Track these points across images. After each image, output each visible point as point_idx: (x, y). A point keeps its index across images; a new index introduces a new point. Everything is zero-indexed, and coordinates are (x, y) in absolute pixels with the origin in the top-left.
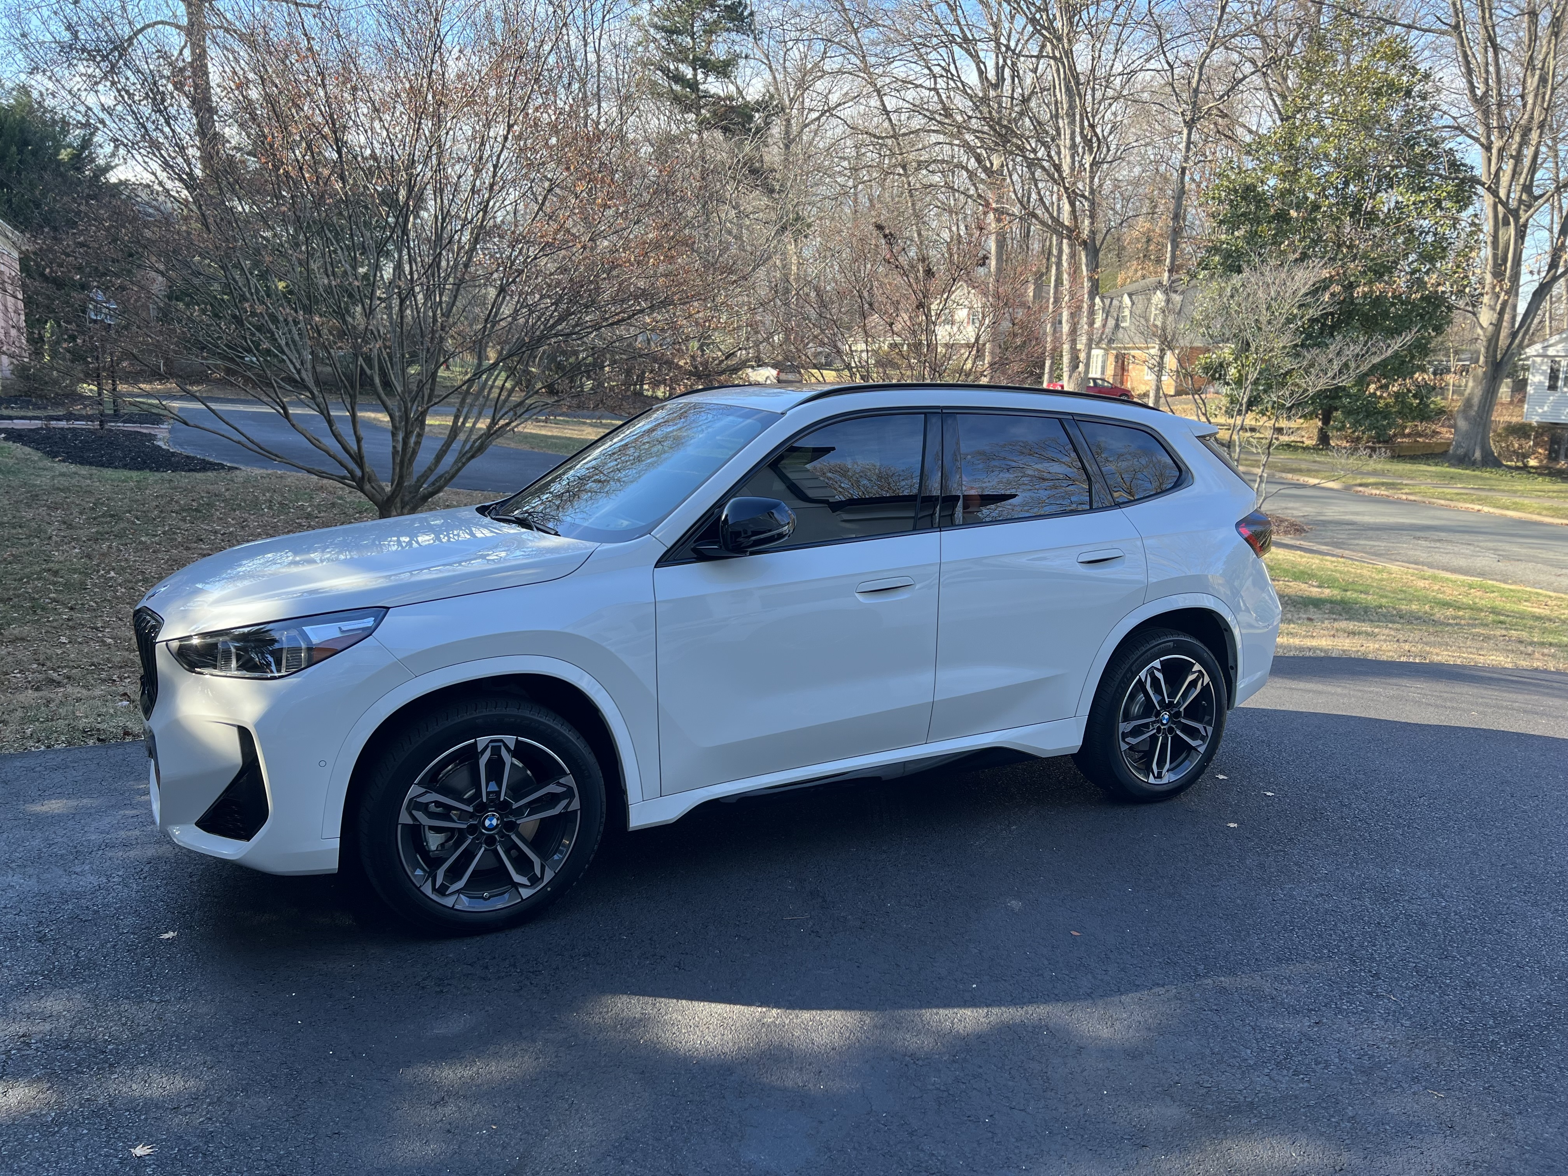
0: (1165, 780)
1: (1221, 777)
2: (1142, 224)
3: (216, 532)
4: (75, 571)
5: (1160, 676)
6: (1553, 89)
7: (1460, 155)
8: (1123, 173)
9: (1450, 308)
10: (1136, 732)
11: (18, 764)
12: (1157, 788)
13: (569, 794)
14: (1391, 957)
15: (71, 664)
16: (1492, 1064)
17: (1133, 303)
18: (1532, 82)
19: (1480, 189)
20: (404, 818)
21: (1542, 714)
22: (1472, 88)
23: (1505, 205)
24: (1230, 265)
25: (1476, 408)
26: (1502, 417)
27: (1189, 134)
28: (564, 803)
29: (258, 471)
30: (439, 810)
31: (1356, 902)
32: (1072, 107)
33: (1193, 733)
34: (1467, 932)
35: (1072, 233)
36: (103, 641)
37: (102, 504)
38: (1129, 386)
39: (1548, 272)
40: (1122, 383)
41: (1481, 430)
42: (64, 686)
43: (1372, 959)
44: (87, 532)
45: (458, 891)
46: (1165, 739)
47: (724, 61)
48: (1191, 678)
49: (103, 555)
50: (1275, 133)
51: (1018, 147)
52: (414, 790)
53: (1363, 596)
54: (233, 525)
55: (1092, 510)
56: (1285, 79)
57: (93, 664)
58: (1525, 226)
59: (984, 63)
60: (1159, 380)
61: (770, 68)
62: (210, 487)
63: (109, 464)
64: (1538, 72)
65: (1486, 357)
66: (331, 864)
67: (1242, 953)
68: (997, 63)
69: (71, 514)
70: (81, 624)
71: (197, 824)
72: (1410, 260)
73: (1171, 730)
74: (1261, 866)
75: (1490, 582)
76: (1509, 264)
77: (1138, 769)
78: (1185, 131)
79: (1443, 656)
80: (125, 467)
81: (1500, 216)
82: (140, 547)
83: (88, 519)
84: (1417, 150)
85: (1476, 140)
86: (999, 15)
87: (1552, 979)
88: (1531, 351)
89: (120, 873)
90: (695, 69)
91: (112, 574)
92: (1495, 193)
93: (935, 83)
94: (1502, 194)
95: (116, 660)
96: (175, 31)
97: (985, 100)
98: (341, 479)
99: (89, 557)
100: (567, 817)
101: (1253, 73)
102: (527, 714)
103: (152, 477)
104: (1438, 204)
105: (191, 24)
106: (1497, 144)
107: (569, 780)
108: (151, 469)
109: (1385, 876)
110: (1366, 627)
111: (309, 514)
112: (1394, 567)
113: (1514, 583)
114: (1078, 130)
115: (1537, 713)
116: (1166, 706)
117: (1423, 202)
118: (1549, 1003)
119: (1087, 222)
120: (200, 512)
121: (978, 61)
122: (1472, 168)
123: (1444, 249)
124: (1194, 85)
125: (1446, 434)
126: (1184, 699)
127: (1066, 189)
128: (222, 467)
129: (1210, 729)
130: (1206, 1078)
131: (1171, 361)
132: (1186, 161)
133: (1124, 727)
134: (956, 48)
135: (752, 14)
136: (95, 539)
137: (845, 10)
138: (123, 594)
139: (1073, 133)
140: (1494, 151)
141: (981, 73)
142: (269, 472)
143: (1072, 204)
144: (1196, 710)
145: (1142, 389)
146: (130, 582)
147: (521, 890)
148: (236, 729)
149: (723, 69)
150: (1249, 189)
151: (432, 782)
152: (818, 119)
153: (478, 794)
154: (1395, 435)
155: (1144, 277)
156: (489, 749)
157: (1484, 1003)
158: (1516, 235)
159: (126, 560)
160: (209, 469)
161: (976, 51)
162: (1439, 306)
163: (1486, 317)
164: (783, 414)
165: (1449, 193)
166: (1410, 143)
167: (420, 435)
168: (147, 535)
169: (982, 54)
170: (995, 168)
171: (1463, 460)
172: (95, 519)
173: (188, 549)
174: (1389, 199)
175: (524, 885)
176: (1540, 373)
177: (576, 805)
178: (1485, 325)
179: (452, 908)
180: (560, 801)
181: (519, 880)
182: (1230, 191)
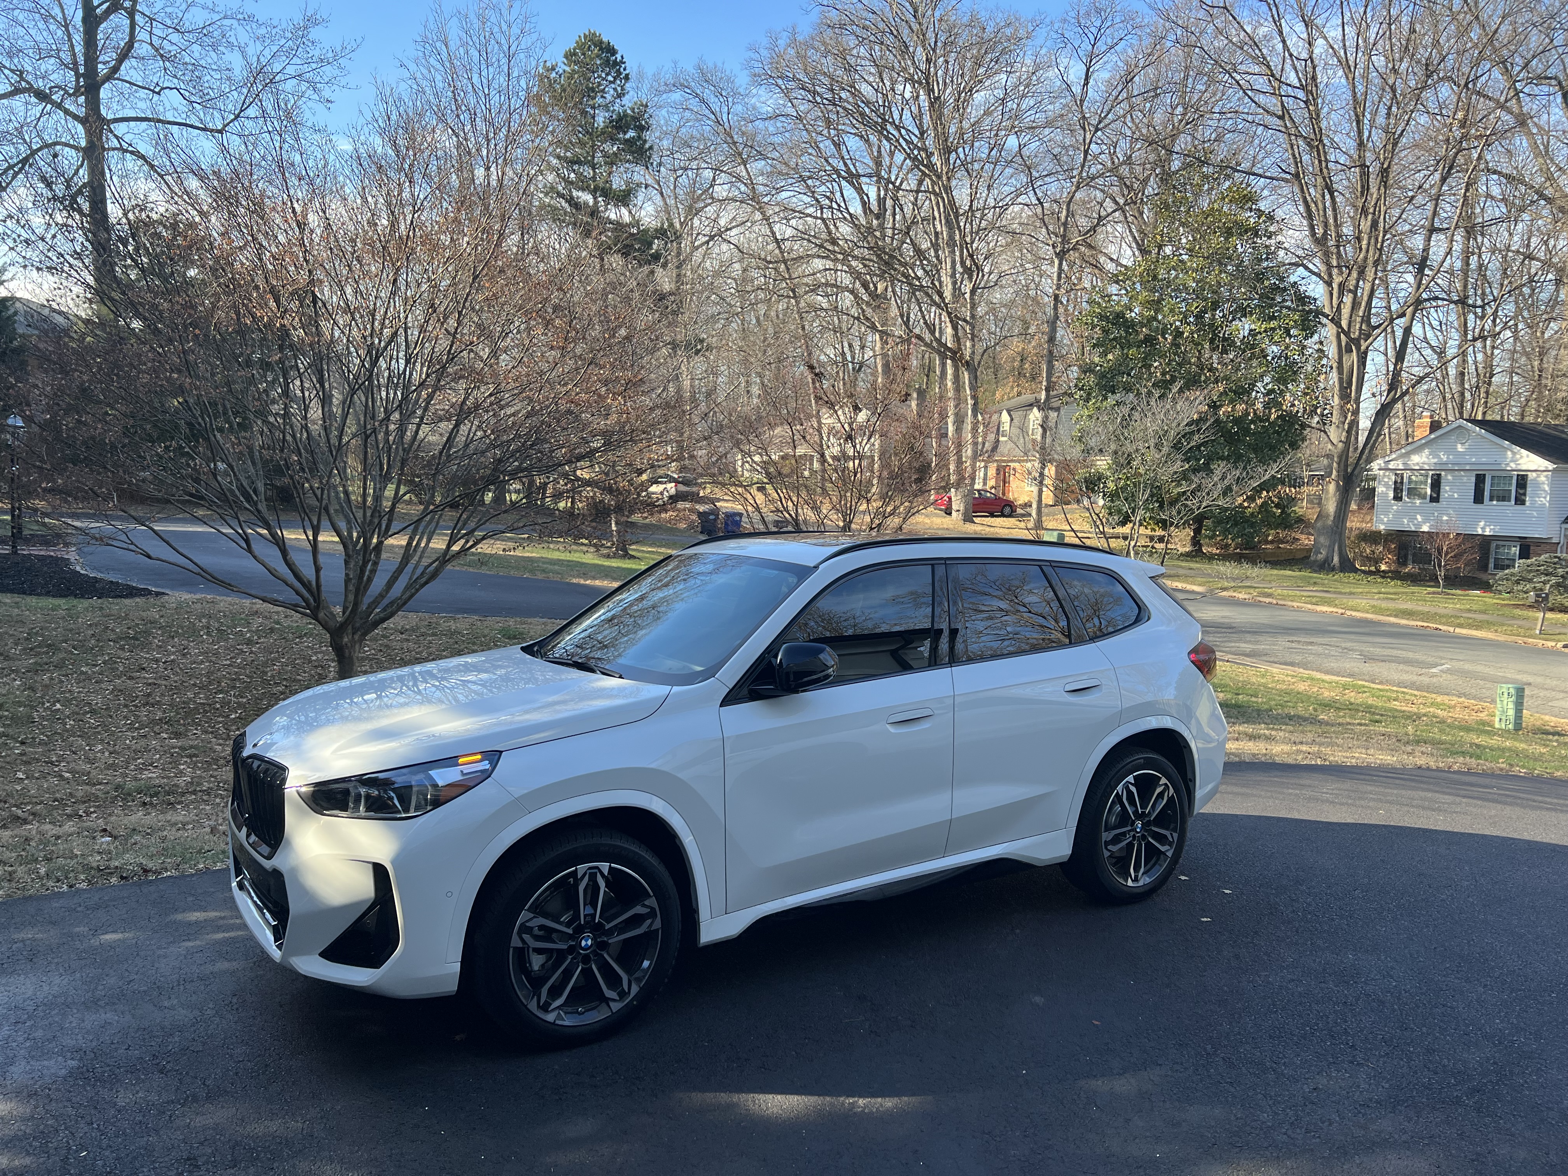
0: (1141, 883)
1: (1183, 878)
2: (1016, 345)
3: (157, 661)
4: (20, 704)
5: (1133, 789)
6: (1385, 232)
7: (1304, 288)
8: (997, 296)
9: (1303, 426)
10: (1116, 840)
11: (57, 905)
12: (1138, 891)
13: (652, 914)
14: (1361, 1031)
15: (34, 800)
16: (1460, 1114)
17: (1012, 420)
18: (1365, 225)
19: (1324, 320)
20: (515, 942)
21: (1439, 810)
22: (1312, 227)
23: (1347, 334)
24: (1106, 386)
25: (1332, 518)
26: (1355, 523)
27: (1060, 264)
28: (649, 921)
29: (186, 596)
30: (541, 933)
31: (1323, 985)
32: (951, 237)
33: (1162, 839)
34: (1418, 1007)
35: (956, 355)
36: (61, 776)
37: (37, 633)
38: (1011, 497)
39: (1389, 392)
40: (1004, 494)
41: (1337, 538)
42: (30, 823)
43: (1346, 1032)
44: (25, 663)
45: (558, 1008)
46: (1140, 846)
47: (624, 191)
48: (1159, 790)
49: (46, 686)
50: (1140, 266)
51: (903, 275)
52: (524, 916)
53: (1253, 699)
54: (174, 653)
55: (1071, 644)
56: (1141, 213)
57: (55, 800)
58: (1366, 353)
59: (867, 195)
60: (1040, 492)
61: (662, 194)
62: (144, 614)
63: (32, 592)
64: (1370, 217)
65: (1338, 472)
66: (452, 986)
67: (1239, 1033)
68: (879, 195)
69: (6, 645)
70: (34, 759)
71: (321, 955)
72: (1266, 381)
73: (1144, 837)
74: (1237, 957)
75: (1360, 683)
76: (1354, 388)
77: (1118, 874)
78: (1057, 262)
79: (1338, 756)
80: (48, 594)
81: (1343, 344)
82: (83, 677)
83: (24, 649)
84: (1266, 283)
85: (1318, 275)
86: (879, 152)
87: (1493, 1043)
88: (1375, 465)
89: (211, 1006)
90: (595, 198)
91: (58, 706)
92: (1338, 325)
93: (822, 213)
94: (1344, 324)
95: (80, 794)
96: (73, 152)
97: (870, 230)
98: (294, 607)
99: (32, 689)
100: (650, 935)
101: (1114, 211)
102: (618, 843)
103: (82, 604)
104: (1287, 331)
105: (90, 142)
106: (1337, 280)
107: (652, 902)
108: (76, 596)
109: (1342, 962)
110: (1262, 730)
111: (249, 639)
112: (1275, 670)
113: (1381, 683)
114: (958, 259)
115: (1434, 810)
116: (1139, 816)
117: (1273, 329)
118: (1495, 1063)
119: (968, 344)
120: (137, 639)
121: (860, 190)
122: (1315, 299)
123: (1295, 373)
124: (1063, 219)
125: (1306, 541)
126: (1155, 807)
127: (949, 314)
128: (149, 592)
129: (1175, 835)
130: (1237, 1139)
131: (1051, 471)
132: (1058, 288)
133: (1106, 836)
134: (844, 183)
135: (651, 148)
136: (35, 670)
137: (735, 143)
138: (73, 726)
139: (954, 262)
140: (1335, 286)
141: (865, 205)
142: (198, 596)
143: (955, 328)
144: (1163, 819)
145: (1022, 500)
146: (78, 714)
147: (612, 1004)
148: (371, 866)
149: (624, 198)
150: (1120, 315)
151: (538, 909)
152: (707, 242)
153: (576, 916)
154: (1259, 542)
155: (1019, 394)
156: (587, 876)
157: (1444, 1066)
158: (1358, 361)
159: (70, 691)
160: (136, 595)
161: (859, 184)
162: (1293, 424)
163: (1335, 434)
164: (816, 567)
165: (1295, 321)
166: (1260, 277)
167: (376, 564)
168: (87, 665)
169: (865, 188)
170: (879, 292)
171: (1324, 566)
172: (31, 649)
173: (131, 678)
174: (1244, 327)
175: (614, 1000)
176: (1386, 485)
177: (658, 924)
178: (1335, 442)
179: (554, 1023)
180: (645, 920)
181: (609, 994)
182: (1102, 317)
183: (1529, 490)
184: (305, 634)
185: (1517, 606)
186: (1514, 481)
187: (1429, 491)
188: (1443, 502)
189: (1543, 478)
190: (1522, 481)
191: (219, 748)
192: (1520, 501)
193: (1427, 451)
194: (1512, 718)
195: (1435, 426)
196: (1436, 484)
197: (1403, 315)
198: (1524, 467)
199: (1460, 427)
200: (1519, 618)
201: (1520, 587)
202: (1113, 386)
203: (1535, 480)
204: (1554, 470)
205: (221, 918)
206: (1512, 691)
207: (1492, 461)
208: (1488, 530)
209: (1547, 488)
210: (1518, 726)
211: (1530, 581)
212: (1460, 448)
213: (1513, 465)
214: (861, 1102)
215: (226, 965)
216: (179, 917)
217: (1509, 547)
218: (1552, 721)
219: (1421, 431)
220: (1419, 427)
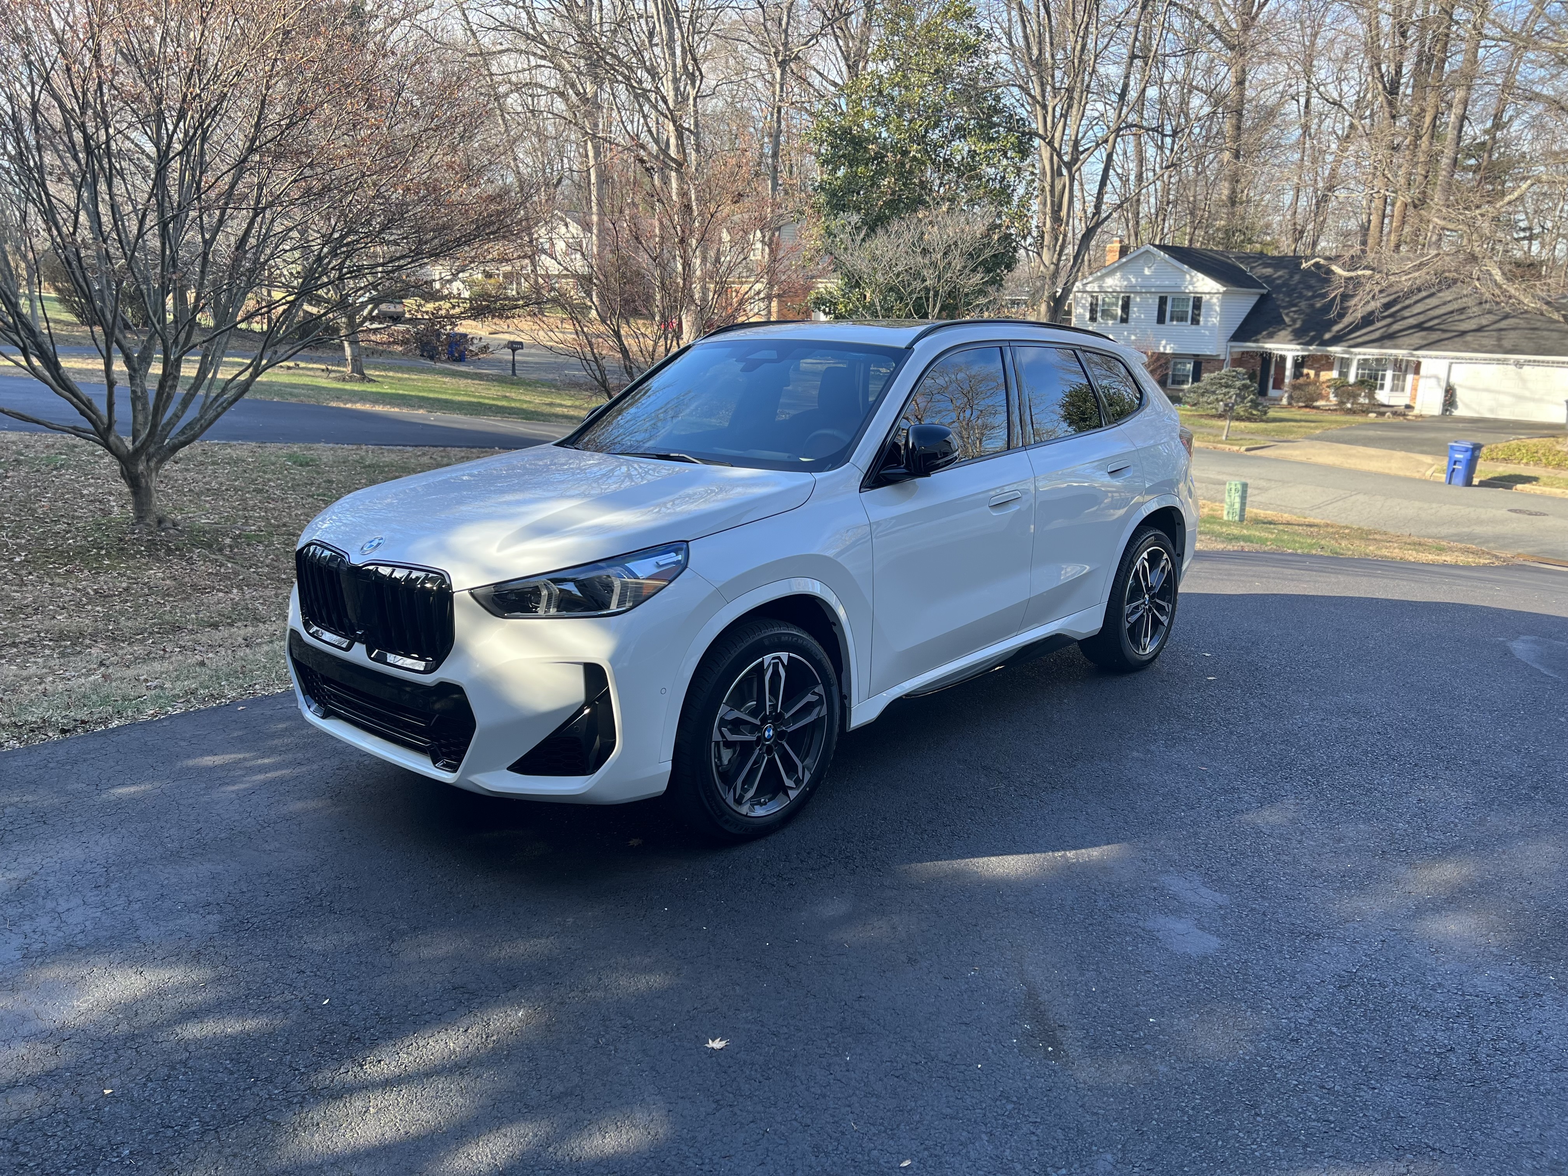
0: (1147, 651)
5: (1147, 564)
6: (1097, 55)
10: (1133, 613)
12: (1146, 658)
13: (820, 702)
17: (732, 238)
19: (1037, 142)
20: (716, 736)
23: (1059, 156)
24: (836, 204)
27: (785, 73)
28: (818, 708)
30: (735, 726)
32: (672, 37)
33: (1160, 608)
35: (680, 166)
45: (750, 799)
46: (1148, 617)
48: (1162, 565)
51: (623, 76)
52: (723, 709)
65: (1049, 293)
66: (662, 786)
71: (512, 769)
73: (1150, 609)
76: (1064, 211)
77: (1133, 644)
78: (780, 70)
81: (1056, 166)
84: (985, 104)
88: (1077, 288)
92: (1050, 145)
94: (1056, 146)
100: (819, 721)
104: (1005, 153)
107: (820, 690)
114: (679, 63)
116: (1149, 590)
117: (992, 151)
119: (693, 155)
123: (1009, 195)
124: (784, 26)
126: (1158, 583)
127: (672, 121)
129: (1171, 606)
133: (1127, 609)
140: (1050, 109)
143: (680, 138)
144: (1162, 592)
147: (790, 792)
148: (581, 667)
150: (847, 131)
151: (733, 702)
153: (763, 707)
156: (772, 666)
163: (1047, 256)
164: (910, 348)
165: (1012, 144)
166: (979, 97)
170: (589, 96)
174: (961, 148)
175: (791, 788)
176: (1084, 307)
177: (824, 712)
178: (1047, 263)
179: (746, 816)
180: (815, 707)
181: (788, 782)
182: (831, 132)
183: (1203, 310)
184: (62, 466)
185: (1201, 416)
186: (1191, 303)
187: (1119, 312)
188: (1132, 323)
189: (1215, 300)
190: (1198, 303)
191: (17, 595)
192: (1195, 321)
193: (1118, 275)
194: (1238, 511)
195: (1123, 251)
196: (1126, 307)
197: (1106, 141)
198: (1200, 290)
199: (1147, 251)
200: (1205, 426)
201: (1205, 399)
202: (844, 205)
203: (1208, 301)
204: (1224, 293)
205: (245, 759)
206: (1239, 487)
207: (1173, 284)
208: (1168, 347)
209: (1218, 309)
210: (1242, 518)
211: (1214, 393)
212: (1147, 272)
213: (1191, 288)
214: (1070, 854)
215: (299, 806)
216: (191, 763)
217: (1184, 364)
218: (1262, 513)
219: (1112, 257)
220: (1111, 251)
